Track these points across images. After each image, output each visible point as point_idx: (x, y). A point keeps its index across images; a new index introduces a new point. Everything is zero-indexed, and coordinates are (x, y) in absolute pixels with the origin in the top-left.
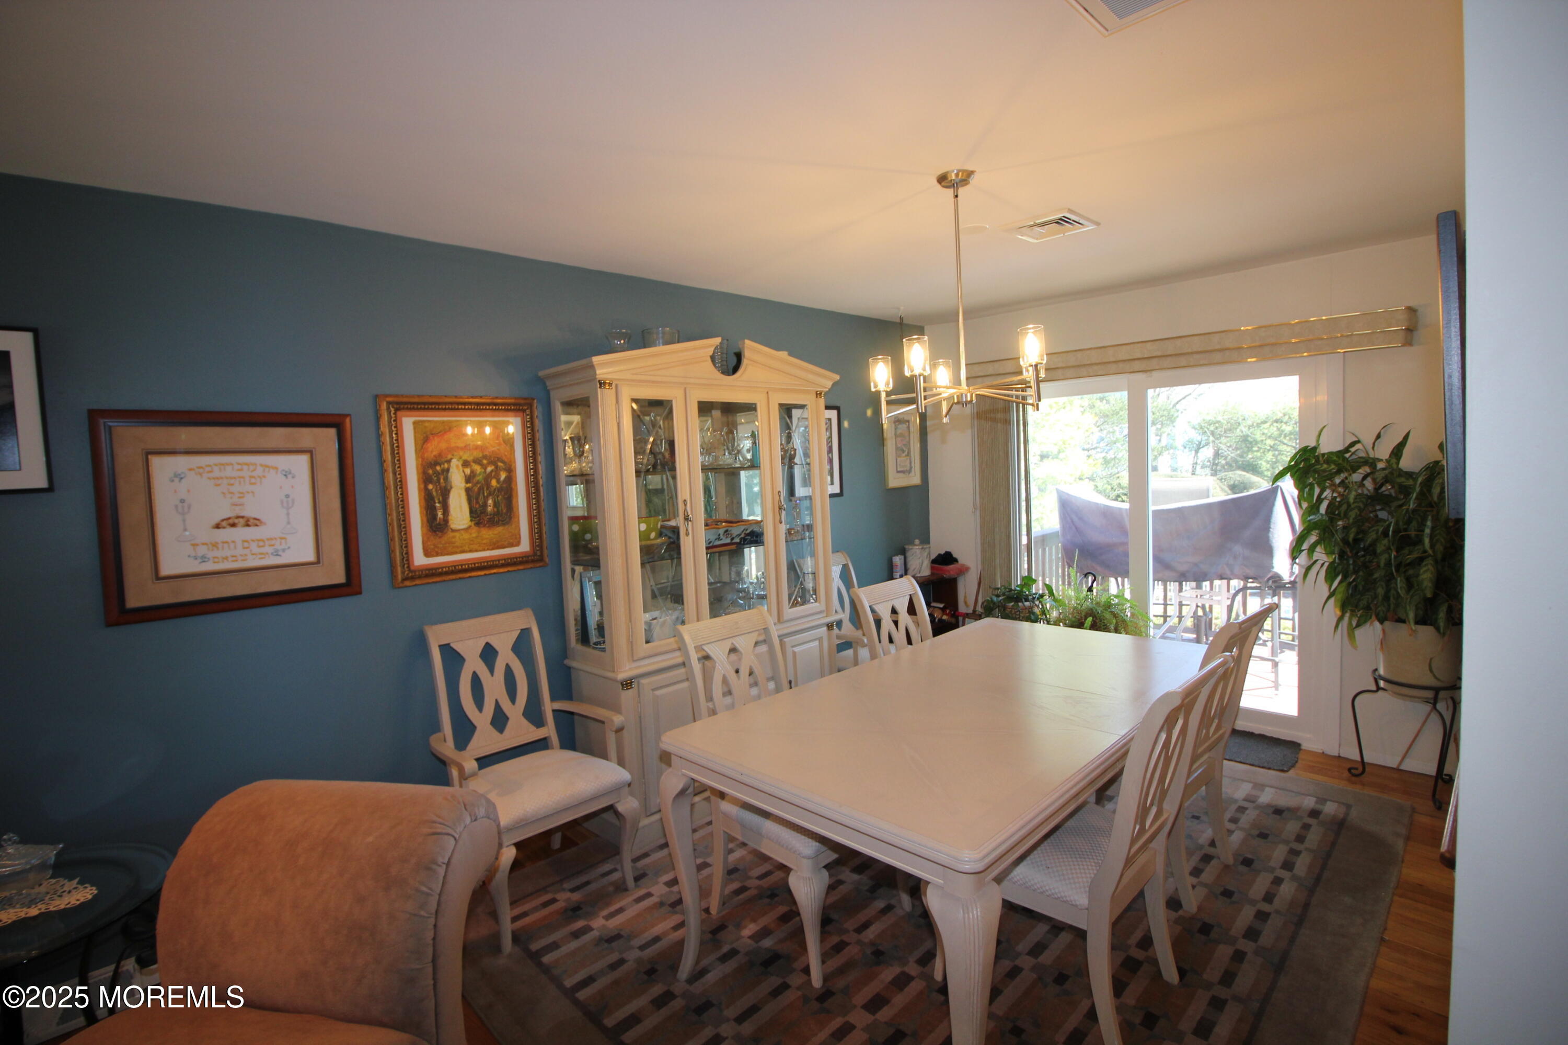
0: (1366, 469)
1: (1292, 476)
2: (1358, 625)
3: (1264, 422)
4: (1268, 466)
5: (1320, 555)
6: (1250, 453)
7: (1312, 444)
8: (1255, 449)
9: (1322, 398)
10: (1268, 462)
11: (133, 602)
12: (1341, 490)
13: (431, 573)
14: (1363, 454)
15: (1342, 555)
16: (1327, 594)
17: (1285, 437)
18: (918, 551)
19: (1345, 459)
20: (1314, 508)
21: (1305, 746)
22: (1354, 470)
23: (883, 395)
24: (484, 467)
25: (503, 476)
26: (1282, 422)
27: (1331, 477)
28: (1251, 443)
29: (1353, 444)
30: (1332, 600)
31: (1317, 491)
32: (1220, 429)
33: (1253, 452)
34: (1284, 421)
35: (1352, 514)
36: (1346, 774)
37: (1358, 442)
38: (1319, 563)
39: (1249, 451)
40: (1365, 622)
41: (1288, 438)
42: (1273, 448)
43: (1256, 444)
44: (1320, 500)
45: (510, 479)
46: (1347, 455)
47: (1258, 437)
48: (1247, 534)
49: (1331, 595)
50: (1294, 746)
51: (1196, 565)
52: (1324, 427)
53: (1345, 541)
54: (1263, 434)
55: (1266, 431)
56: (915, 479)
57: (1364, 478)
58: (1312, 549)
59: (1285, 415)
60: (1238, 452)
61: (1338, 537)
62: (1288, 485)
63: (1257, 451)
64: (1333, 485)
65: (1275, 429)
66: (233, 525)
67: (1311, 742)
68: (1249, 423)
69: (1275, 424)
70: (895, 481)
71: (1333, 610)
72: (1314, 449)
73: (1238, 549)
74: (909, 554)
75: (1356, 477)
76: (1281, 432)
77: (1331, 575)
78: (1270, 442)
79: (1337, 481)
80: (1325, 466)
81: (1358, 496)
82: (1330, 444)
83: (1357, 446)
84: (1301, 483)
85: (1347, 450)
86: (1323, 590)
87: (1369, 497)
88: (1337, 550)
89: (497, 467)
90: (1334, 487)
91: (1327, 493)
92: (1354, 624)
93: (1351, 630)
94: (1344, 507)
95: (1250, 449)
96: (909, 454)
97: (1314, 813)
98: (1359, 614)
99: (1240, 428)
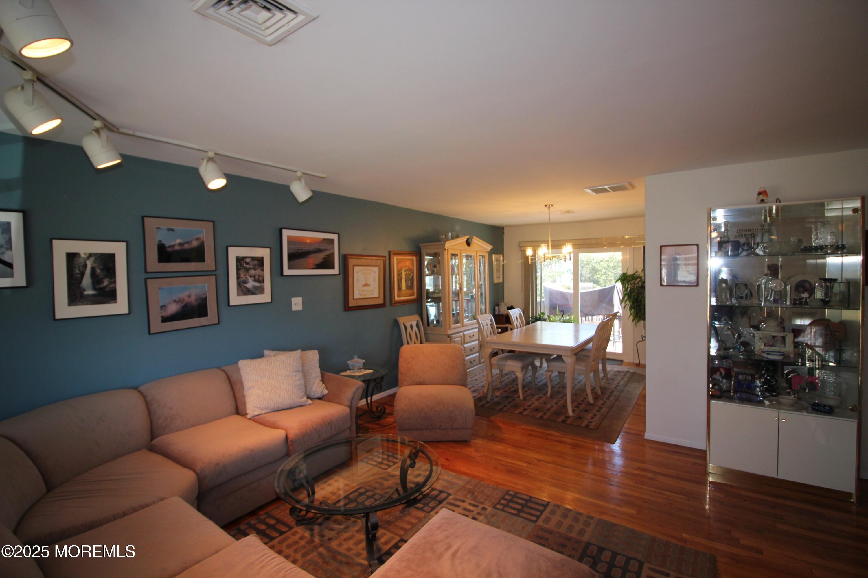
0: (639, 279)
1: (621, 281)
2: (638, 322)
3: (602, 261)
4: (603, 281)
5: (628, 303)
6: (595, 275)
7: (626, 272)
8: (598, 273)
9: (628, 257)
10: (603, 280)
11: (350, 305)
12: (633, 285)
13: (399, 302)
14: (638, 275)
15: (633, 303)
16: (629, 314)
17: (610, 268)
18: (504, 305)
19: (634, 276)
20: (626, 290)
21: (625, 361)
22: (636, 279)
23: (530, 258)
24: (408, 272)
25: (412, 275)
26: (609, 261)
27: (630, 281)
28: (596, 271)
29: (636, 272)
30: (631, 316)
31: (627, 285)
32: (583, 264)
33: (597, 275)
34: (610, 261)
35: (636, 291)
36: (635, 365)
37: (637, 272)
38: (628, 305)
39: (595, 274)
40: (639, 321)
41: (611, 269)
42: (605, 273)
43: (598, 271)
44: (628, 288)
45: (413, 276)
46: (635, 275)
47: (599, 268)
48: (606, 300)
49: (631, 315)
50: (622, 361)
51: (590, 311)
52: (628, 268)
53: (634, 299)
54: (601, 267)
55: (602, 266)
56: (501, 281)
57: (639, 282)
58: (626, 301)
59: (610, 258)
60: (591, 275)
61: (632, 298)
62: (619, 286)
63: (599, 275)
64: (631, 283)
65: (606, 264)
66: (366, 286)
67: (626, 360)
68: (595, 261)
69: (606, 262)
70: (496, 281)
71: (631, 318)
72: (626, 274)
73: (603, 305)
74: (500, 306)
75: (637, 281)
76: (609, 266)
77: (631, 308)
78: (604, 270)
79: (632, 282)
80: (629, 278)
81: (637, 287)
82: (630, 272)
83: (637, 273)
84: (623, 283)
85: (634, 274)
86: (629, 313)
87: (640, 287)
88: (632, 301)
89: (411, 272)
90: (631, 284)
91: (629, 286)
92: (637, 321)
93: (636, 323)
94: (634, 290)
95: (596, 273)
96: (499, 272)
97: (627, 372)
98: (638, 318)
99: (591, 263)
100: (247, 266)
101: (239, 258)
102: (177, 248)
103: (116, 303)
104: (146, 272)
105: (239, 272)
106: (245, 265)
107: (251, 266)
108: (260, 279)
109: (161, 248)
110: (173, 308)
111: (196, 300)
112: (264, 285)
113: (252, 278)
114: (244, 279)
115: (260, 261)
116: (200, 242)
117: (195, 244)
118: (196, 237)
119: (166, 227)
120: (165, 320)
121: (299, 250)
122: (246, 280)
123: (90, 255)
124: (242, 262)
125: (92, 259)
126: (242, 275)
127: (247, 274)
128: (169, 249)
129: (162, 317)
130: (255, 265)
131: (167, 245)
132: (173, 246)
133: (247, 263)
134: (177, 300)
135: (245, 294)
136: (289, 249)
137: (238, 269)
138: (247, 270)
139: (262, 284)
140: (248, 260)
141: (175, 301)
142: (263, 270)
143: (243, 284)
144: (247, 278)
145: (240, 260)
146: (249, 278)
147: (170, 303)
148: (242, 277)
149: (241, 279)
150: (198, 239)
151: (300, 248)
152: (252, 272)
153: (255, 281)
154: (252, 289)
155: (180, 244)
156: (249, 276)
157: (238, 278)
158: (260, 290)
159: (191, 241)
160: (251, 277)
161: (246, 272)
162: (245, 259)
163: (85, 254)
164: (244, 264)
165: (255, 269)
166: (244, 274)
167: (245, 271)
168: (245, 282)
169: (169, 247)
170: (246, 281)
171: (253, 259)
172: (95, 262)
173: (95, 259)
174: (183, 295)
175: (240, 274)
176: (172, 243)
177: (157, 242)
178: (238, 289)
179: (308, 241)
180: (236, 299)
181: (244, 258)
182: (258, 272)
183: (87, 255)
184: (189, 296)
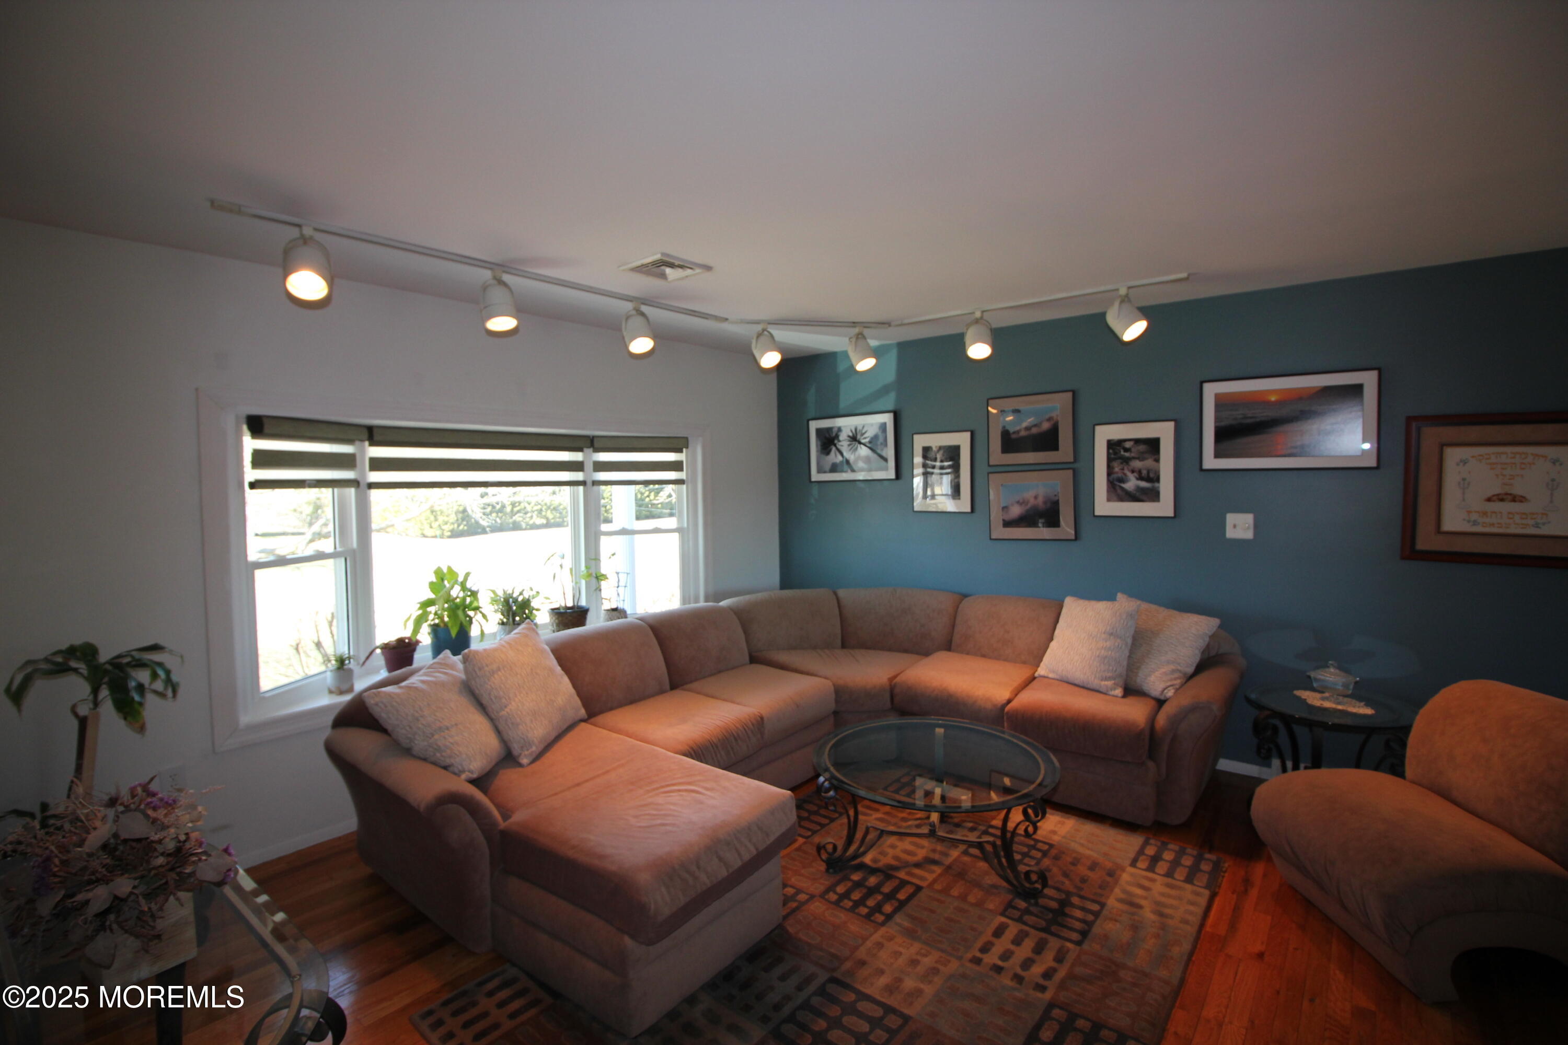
66: (1503, 500)
100: (1127, 454)
101: (1112, 442)
102: (1023, 433)
103: (959, 499)
104: (989, 466)
105: (1111, 464)
106: (1122, 453)
107: (1133, 455)
108: (1152, 475)
109: (1006, 436)
110: (1016, 511)
111: (1045, 503)
112: (1159, 487)
113: (1135, 474)
114: (1120, 475)
115: (1153, 445)
116: (1052, 422)
117: (1046, 426)
118: (1047, 417)
119: (1011, 409)
120: (1007, 524)
121: (1246, 418)
122: (1123, 476)
123: (940, 448)
124: (1118, 448)
125: (941, 452)
126: (1117, 469)
127: (1125, 468)
128: (1014, 436)
129: (1004, 520)
130: (1143, 453)
131: (1011, 431)
132: (1018, 432)
133: (1126, 450)
134: (1021, 501)
135: (1121, 500)
136: (1217, 419)
137: (1110, 460)
138: (1126, 461)
139: (1156, 485)
140: (1128, 445)
141: (1018, 502)
142: (1157, 460)
143: (1118, 484)
144: (1125, 474)
145: (1114, 446)
146: (1129, 474)
147: (1012, 505)
148: (1117, 473)
149: (1115, 476)
150: (1049, 419)
151: (1250, 415)
152: (1137, 464)
153: (1141, 478)
154: (1135, 492)
155: (1027, 429)
156: (1129, 470)
157: (1109, 474)
158: (1153, 495)
159: (1041, 423)
160: (1133, 472)
161: (1125, 463)
162: (1123, 443)
163: (936, 447)
164: (1120, 452)
165: (1141, 459)
166: (1120, 467)
167: (1122, 463)
168: (1122, 480)
169: (1014, 433)
170: (1122, 478)
171: (1137, 441)
172: (943, 455)
173: (944, 452)
174: (1029, 495)
175: (1113, 468)
176: (1017, 428)
177: (1001, 428)
178: (1108, 491)
179: (1273, 398)
180: (1104, 506)
181: (1120, 442)
182: (1149, 463)
183: (938, 448)
184: (1036, 497)
